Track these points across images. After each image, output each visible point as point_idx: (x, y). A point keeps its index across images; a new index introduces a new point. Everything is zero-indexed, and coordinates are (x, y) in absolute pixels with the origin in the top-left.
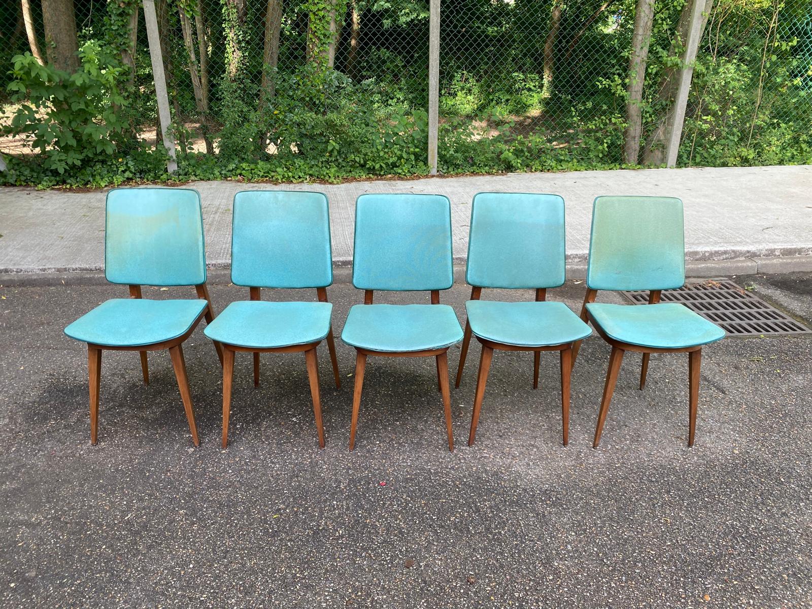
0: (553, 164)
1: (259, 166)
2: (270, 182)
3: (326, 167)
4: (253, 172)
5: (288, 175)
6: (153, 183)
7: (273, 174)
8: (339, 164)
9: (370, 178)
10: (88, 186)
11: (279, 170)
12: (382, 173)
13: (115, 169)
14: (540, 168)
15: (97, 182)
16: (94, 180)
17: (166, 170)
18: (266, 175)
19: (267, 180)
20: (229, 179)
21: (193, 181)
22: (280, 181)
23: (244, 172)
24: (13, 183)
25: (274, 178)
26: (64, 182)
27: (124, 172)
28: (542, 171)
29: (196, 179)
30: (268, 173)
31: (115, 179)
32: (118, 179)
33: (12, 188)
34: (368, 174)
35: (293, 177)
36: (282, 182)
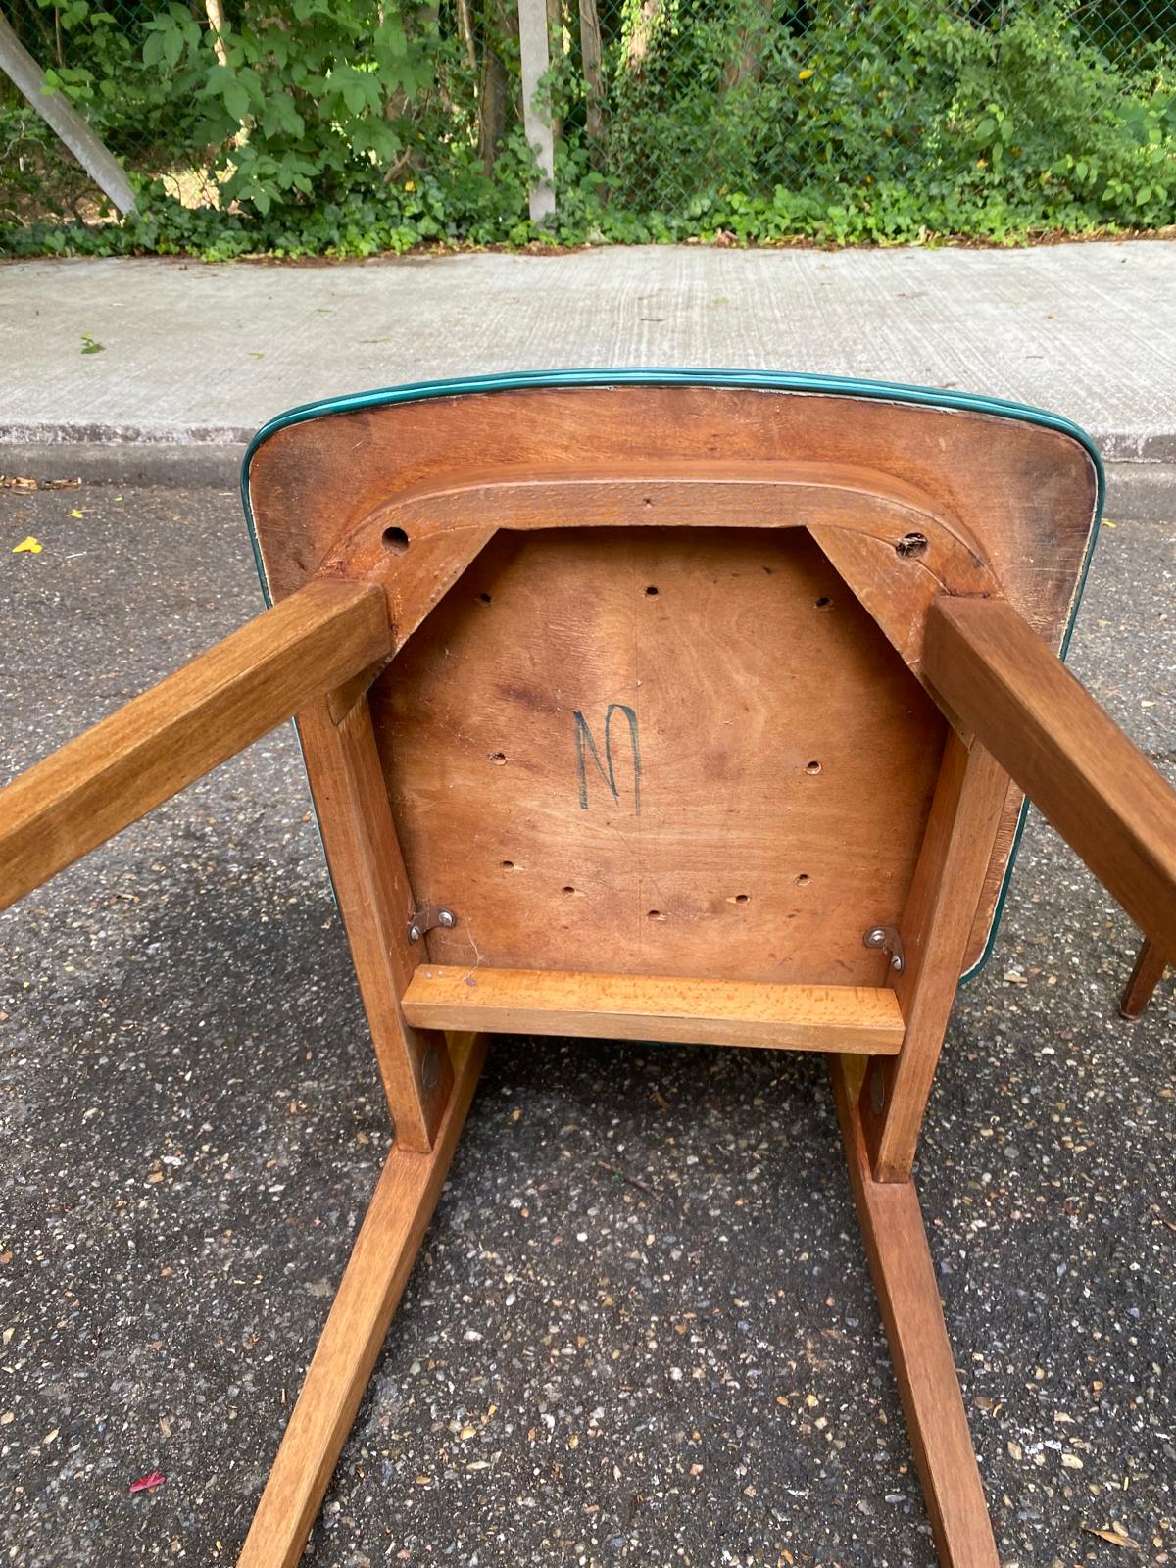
1: (778, 203)
2: (813, 245)
3: (975, 204)
4: (761, 218)
5: (865, 222)
6: (491, 250)
7: (817, 225)
8: (1011, 195)
9: (1108, 234)
10: (329, 251)
11: (835, 211)
12: (1147, 220)
13: (395, 211)
15: (350, 243)
16: (343, 237)
17: (525, 215)
18: (798, 225)
19: (799, 242)
20: (691, 240)
21: (595, 245)
22: (841, 241)
23: (735, 219)
24: (150, 244)
25: (820, 237)
26: (271, 245)
27: (417, 218)
29: (603, 238)
30: (804, 220)
31: (395, 237)
32: (404, 236)
33: (146, 260)
34: (1101, 223)
35: (883, 232)
36: (849, 245)
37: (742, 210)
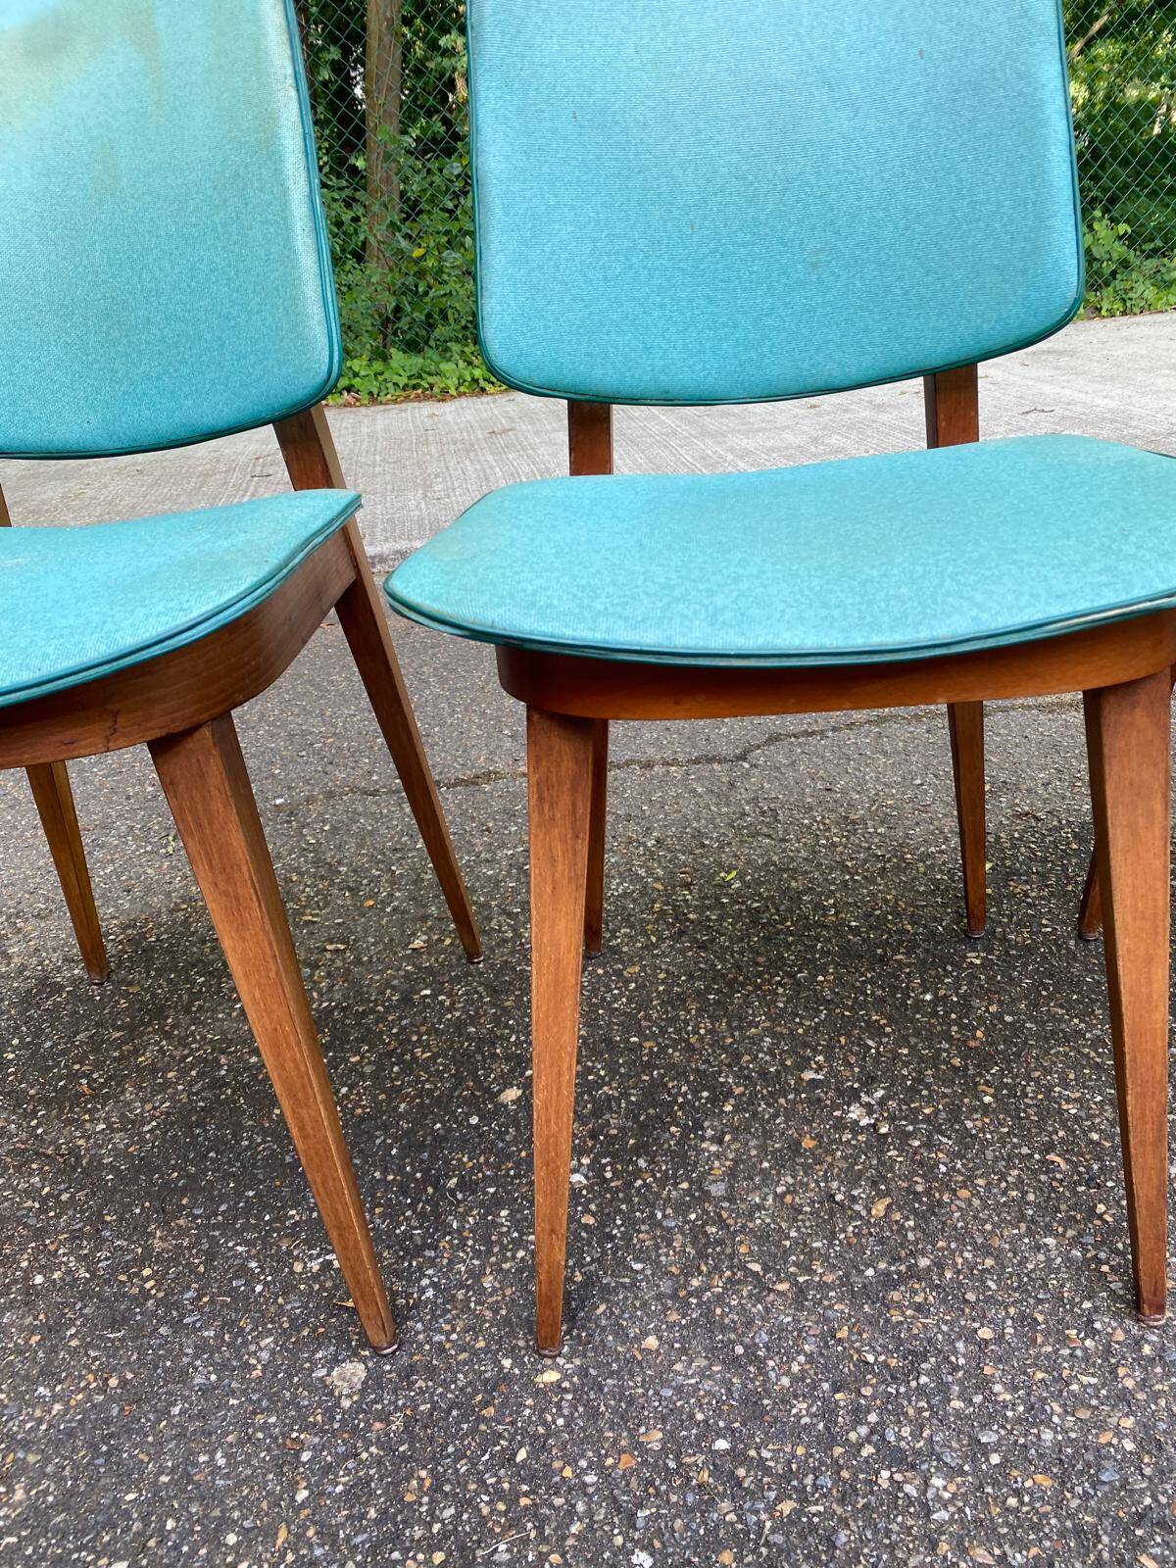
0: (1150, 293)
1: (394, 363)
2: (429, 398)
4: (380, 378)
5: (473, 374)
7: (431, 380)
11: (445, 367)
14: (1118, 306)
18: (414, 382)
19: (418, 396)
22: (453, 391)
23: (357, 381)
25: (435, 390)
28: (1124, 313)
30: (420, 377)
36: (461, 395)
37: (362, 373)
